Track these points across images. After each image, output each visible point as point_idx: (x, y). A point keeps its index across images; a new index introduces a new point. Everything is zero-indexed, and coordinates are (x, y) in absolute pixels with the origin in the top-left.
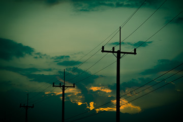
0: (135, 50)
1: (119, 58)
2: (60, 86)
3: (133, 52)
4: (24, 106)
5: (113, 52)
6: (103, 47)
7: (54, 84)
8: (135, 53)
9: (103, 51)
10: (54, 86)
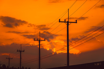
0: (76, 21)
1: (68, 25)
2: (38, 40)
3: (75, 22)
4: (19, 51)
5: (65, 22)
6: (60, 20)
7: (34, 39)
8: (76, 23)
9: (60, 22)
10: (34, 40)
